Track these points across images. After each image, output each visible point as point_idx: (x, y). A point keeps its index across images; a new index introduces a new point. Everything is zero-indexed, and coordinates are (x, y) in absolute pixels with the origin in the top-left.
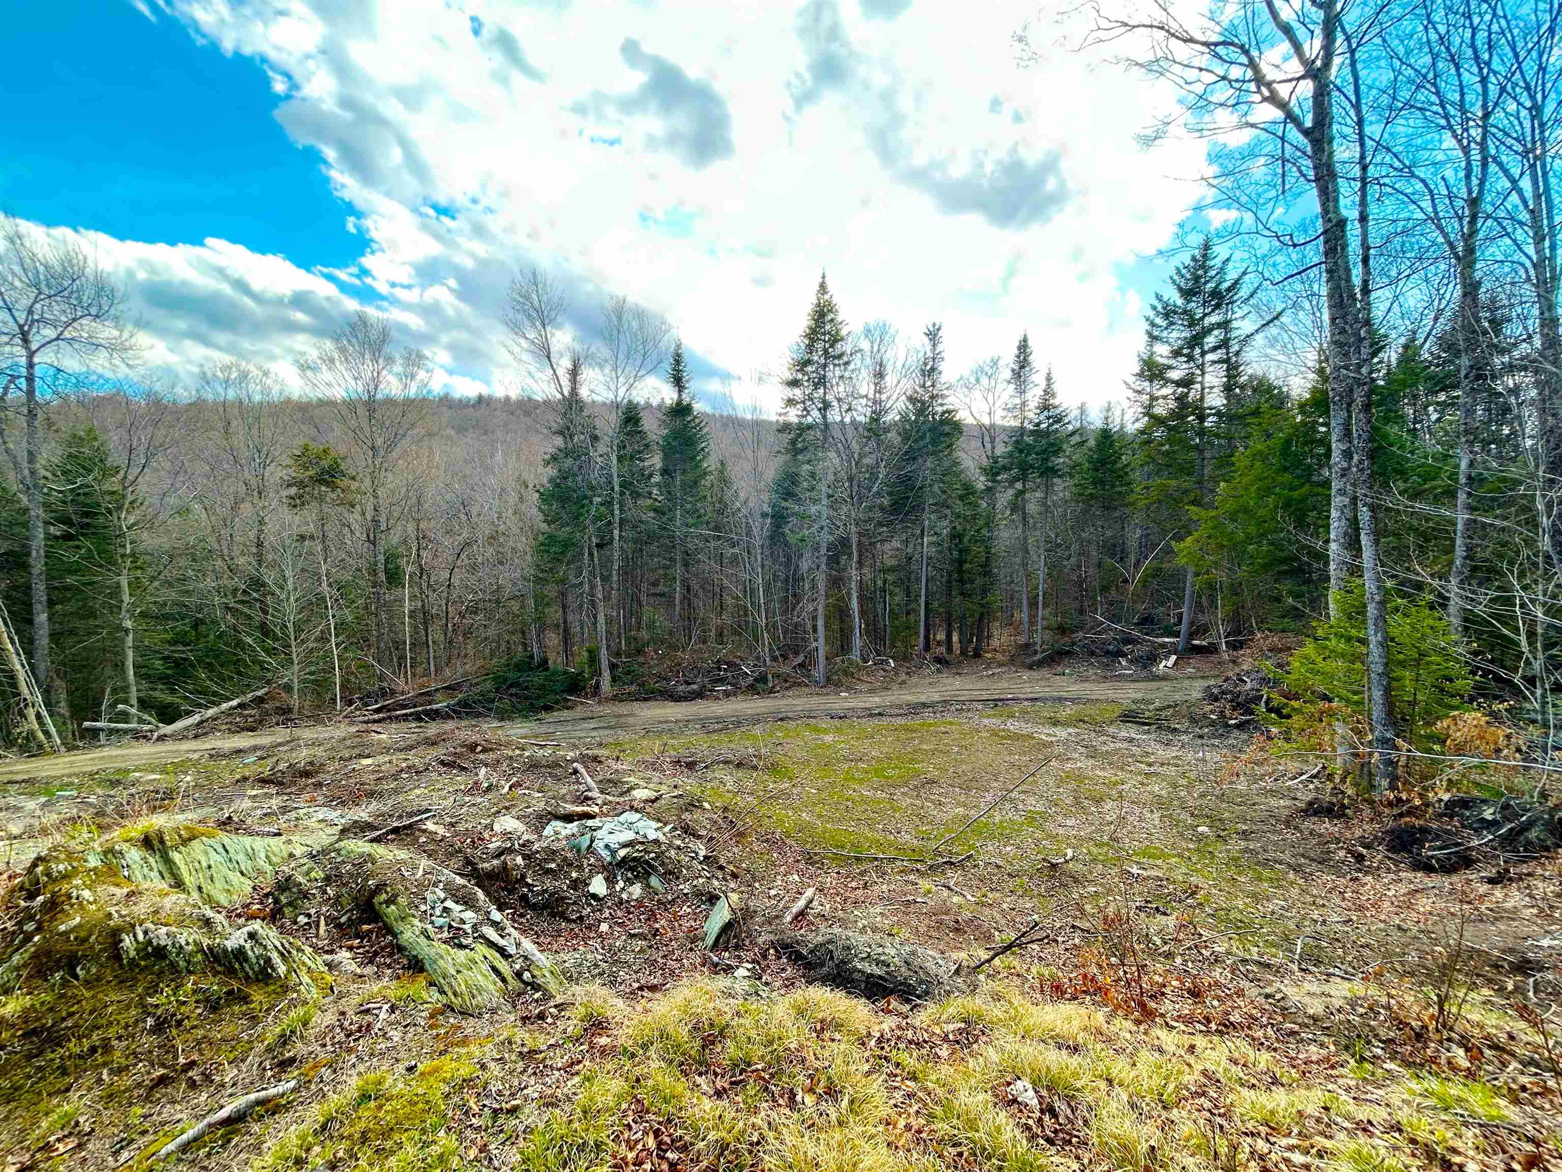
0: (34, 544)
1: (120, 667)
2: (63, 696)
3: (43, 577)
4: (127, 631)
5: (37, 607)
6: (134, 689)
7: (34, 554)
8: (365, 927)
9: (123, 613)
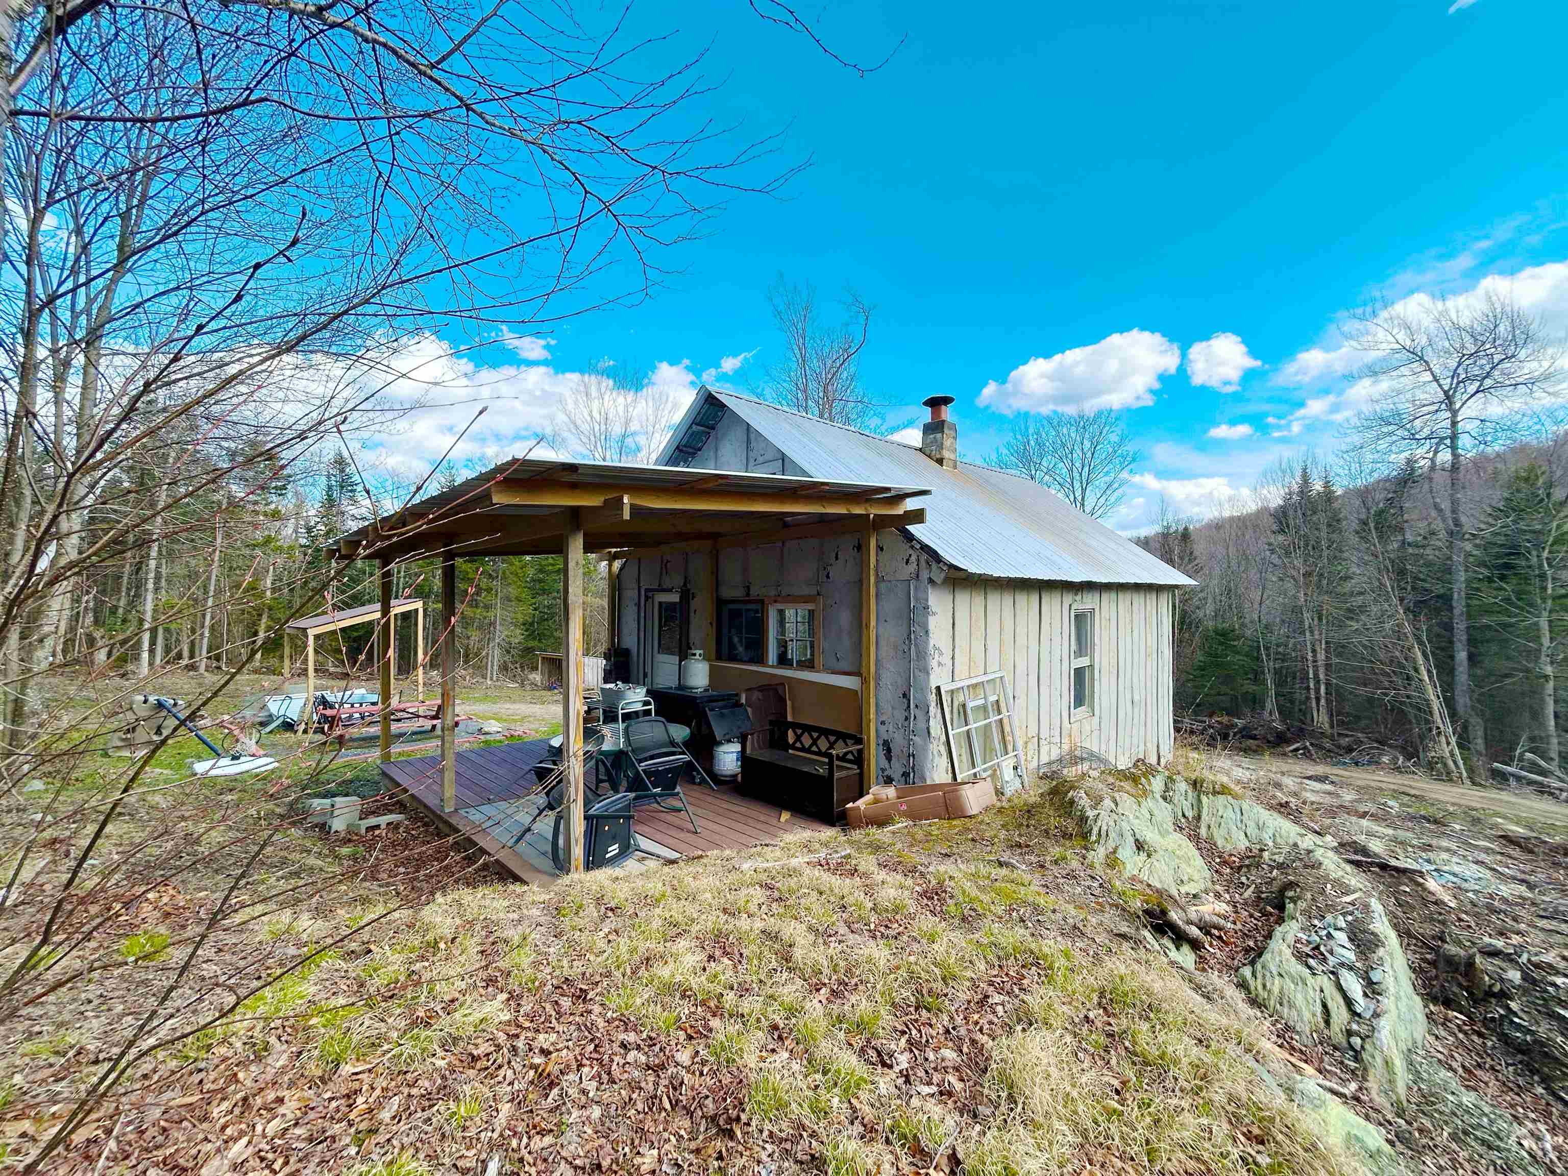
0: (1455, 587)
1: (1537, 715)
2: (1480, 733)
3: (1464, 618)
4: (1546, 677)
5: (1458, 646)
6: (1555, 741)
7: (1456, 596)
8: (1269, 908)
9: (1543, 658)
